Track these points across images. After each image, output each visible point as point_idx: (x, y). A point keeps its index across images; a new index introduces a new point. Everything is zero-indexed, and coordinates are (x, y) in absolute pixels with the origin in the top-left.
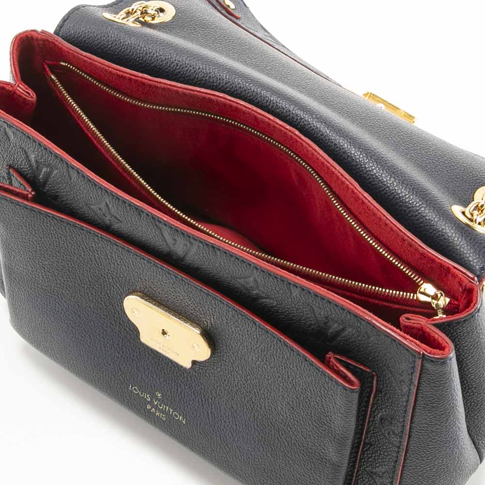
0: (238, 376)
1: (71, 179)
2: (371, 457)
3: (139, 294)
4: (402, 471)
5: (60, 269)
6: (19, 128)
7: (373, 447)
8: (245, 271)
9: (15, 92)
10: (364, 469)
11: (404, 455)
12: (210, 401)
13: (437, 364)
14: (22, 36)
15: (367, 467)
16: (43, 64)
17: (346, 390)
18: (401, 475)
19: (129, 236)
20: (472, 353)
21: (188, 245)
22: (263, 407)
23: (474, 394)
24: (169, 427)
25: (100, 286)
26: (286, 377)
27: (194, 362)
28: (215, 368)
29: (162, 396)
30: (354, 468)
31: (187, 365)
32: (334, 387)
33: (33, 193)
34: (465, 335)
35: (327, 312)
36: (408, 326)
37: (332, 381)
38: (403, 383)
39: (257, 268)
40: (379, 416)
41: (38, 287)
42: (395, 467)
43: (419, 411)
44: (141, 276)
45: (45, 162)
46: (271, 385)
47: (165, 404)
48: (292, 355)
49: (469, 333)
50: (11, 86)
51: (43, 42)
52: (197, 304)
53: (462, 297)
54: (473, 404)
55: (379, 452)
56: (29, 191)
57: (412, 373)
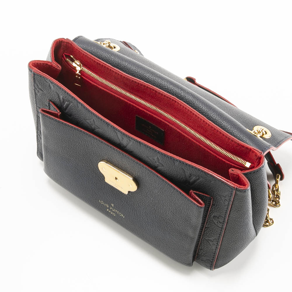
0: (149, 199)
1: (78, 108)
2: (208, 233)
3: (106, 161)
4: (223, 238)
5: (70, 148)
6: (56, 84)
7: (209, 229)
8: (154, 154)
9: (52, 66)
10: (205, 238)
11: (224, 231)
12: (136, 209)
13: (242, 192)
14: (57, 41)
15: (206, 237)
16: (63, 54)
17: (198, 207)
18: (222, 240)
19: (102, 134)
20: (259, 187)
21: (129, 141)
22: (160, 213)
23: (257, 206)
24: (116, 219)
25: (87, 157)
26: (171, 200)
27: (129, 192)
28: (138, 195)
29: (114, 205)
30: (200, 238)
31: (126, 193)
32: (193, 205)
33: (60, 113)
34: (257, 178)
35: (191, 172)
36: (232, 173)
37: (192, 203)
38: (226, 201)
39: (159, 153)
40: (213, 215)
41: (59, 155)
42: (219, 237)
43: (233, 212)
44: (107, 153)
45: (67, 99)
46: (164, 203)
47: (115, 209)
48: (174, 191)
49: (258, 177)
50: (50, 63)
51: (66, 43)
52: (132, 166)
53: (256, 162)
54: (256, 210)
55: (212, 231)
56: (58, 112)
57: (231, 196)
